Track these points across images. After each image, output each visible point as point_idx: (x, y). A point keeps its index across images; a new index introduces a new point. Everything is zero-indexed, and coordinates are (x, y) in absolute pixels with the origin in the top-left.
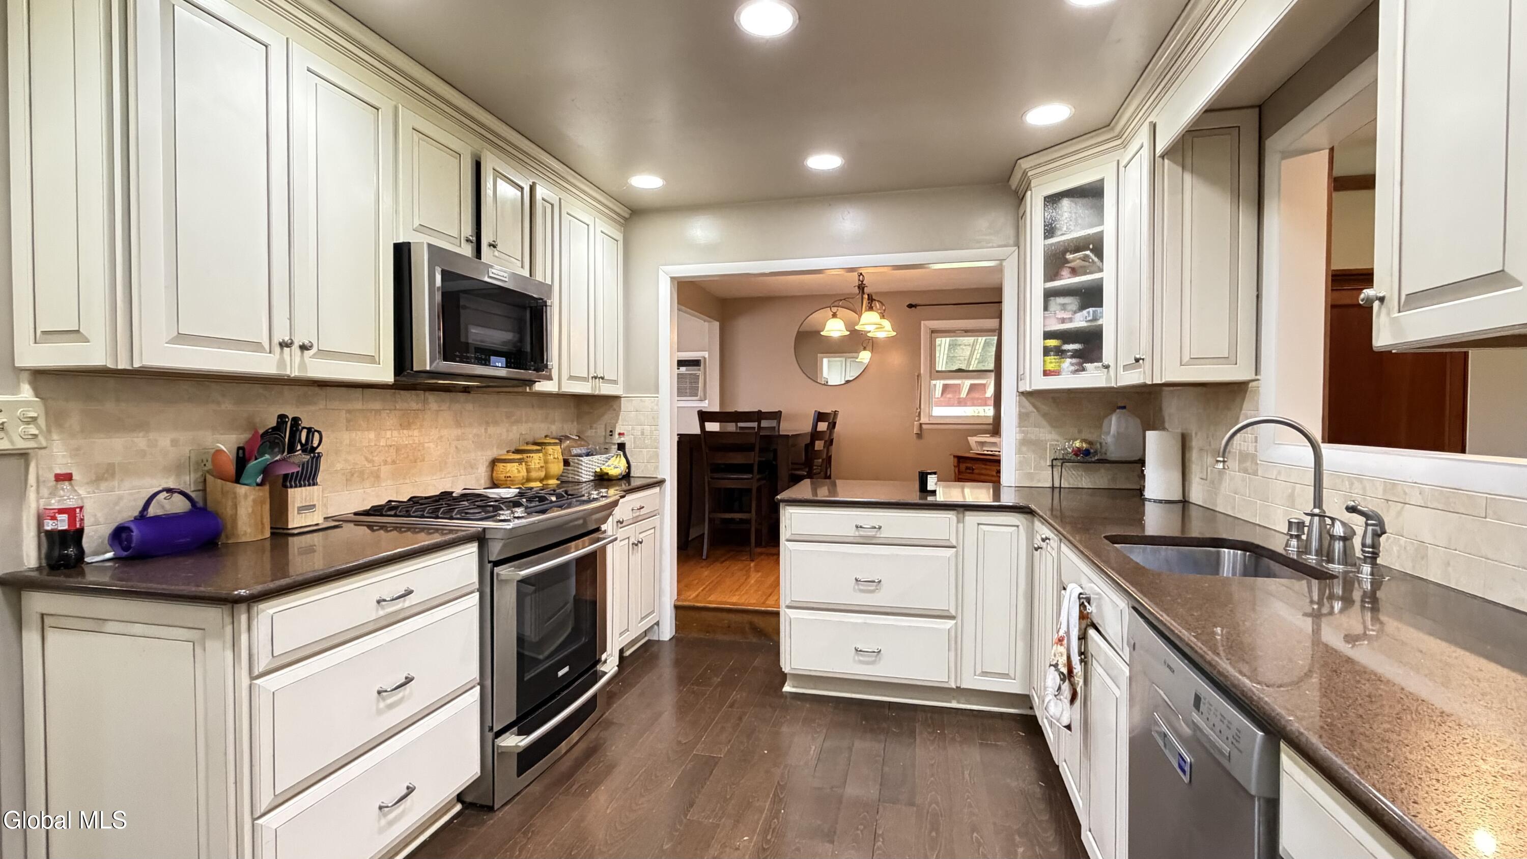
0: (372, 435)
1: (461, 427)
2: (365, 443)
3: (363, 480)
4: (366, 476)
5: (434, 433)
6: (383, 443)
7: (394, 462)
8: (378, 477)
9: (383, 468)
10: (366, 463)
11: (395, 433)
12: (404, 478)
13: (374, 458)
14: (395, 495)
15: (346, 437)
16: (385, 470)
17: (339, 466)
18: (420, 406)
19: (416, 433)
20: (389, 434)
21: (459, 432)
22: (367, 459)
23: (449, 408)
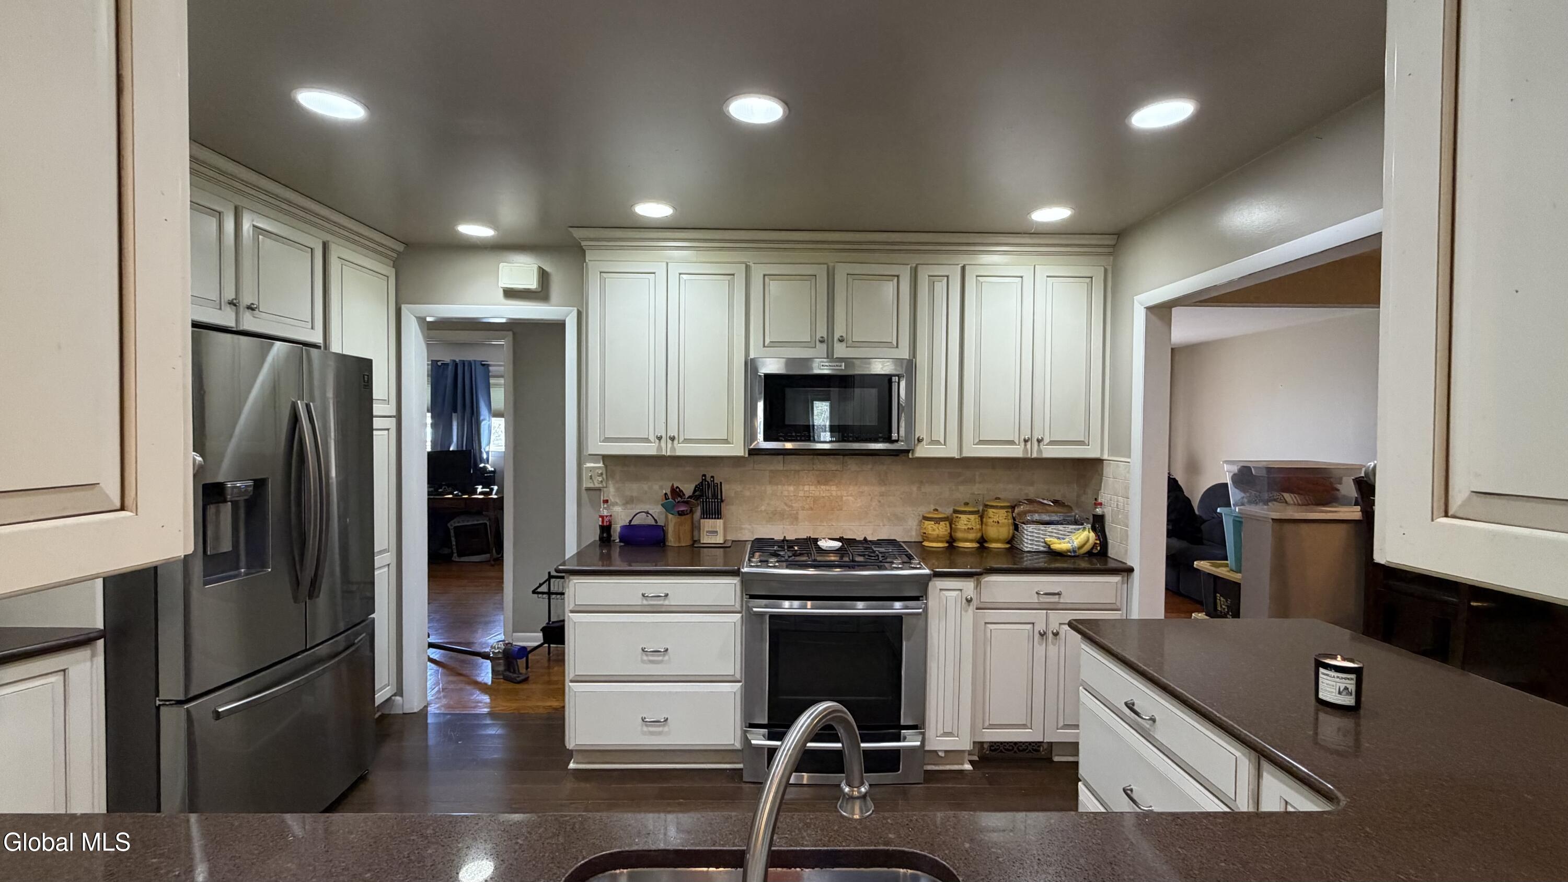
0: (791, 488)
1: (886, 485)
2: (786, 493)
3: (783, 519)
4: (786, 516)
5: (853, 489)
6: (801, 494)
7: (811, 509)
8: (796, 518)
9: (801, 512)
10: (785, 507)
11: (813, 488)
12: (822, 521)
13: (793, 505)
14: (812, 533)
15: (769, 489)
16: (802, 514)
17: (763, 508)
18: (839, 467)
19: (834, 488)
20: (806, 488)
21: (883, 489)
22: (786, 504)
23: (872, 469)
